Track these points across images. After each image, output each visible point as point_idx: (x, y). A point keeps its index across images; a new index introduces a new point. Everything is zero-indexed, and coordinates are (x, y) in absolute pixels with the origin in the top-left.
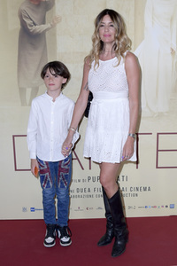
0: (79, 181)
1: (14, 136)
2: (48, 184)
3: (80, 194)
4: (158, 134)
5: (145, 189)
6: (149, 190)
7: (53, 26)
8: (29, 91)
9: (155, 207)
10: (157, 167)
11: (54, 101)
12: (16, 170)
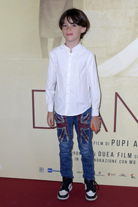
0: (102, 143)
1: (33, 91)
2: (65, 138)
3: (102, 157)
8: (51, 41)
11: (71, 52)
12: (34, 127)
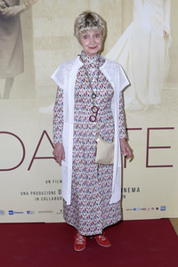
0: (61, 181)
4: (149, 129)
5: (134, 190)
6: (138, 191)
7: (29, 7)
8: (3, 82)
9: (144, 209)
10: (147, 166)
